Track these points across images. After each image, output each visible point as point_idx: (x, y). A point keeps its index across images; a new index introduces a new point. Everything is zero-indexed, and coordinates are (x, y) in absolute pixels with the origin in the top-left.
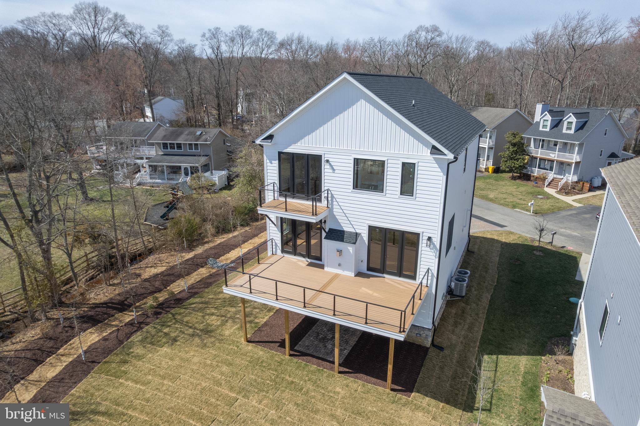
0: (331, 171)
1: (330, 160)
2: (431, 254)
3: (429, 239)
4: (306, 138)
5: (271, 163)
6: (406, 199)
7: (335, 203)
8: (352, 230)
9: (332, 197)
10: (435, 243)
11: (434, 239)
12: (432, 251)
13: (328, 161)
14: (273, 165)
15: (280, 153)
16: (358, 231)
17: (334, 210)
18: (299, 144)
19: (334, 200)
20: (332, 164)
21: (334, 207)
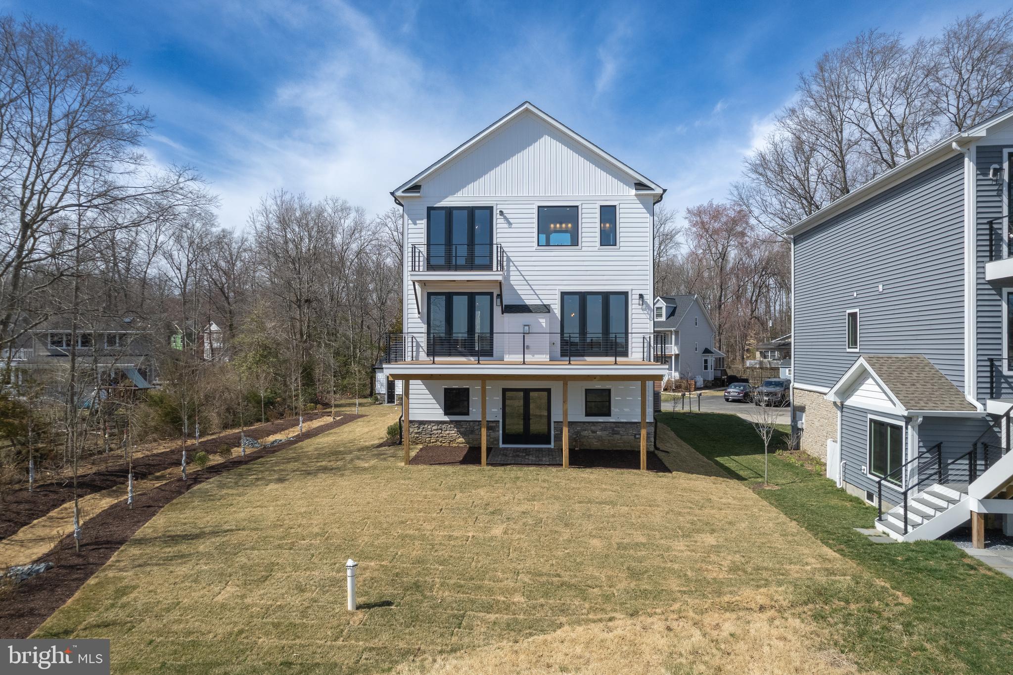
0: (506, 226)
1: (505, 211)
2: (644, 316)
3: (641, 296)
4: (471, 186)
5: (415, 224)
6: (608, 251)
7: (512, 268)
8: (538, 302)
9: (509, 260)
10: (648, 301)
11: (645, 297)
12: (646, 312)
13: (501, 213)
14: (418, 226)
15: (430, 209)
16: (546, 302)
17: (512, 278)
18: (459, 194)
19: (511, 264)
20: (508, 216)
21: (511, 273)
